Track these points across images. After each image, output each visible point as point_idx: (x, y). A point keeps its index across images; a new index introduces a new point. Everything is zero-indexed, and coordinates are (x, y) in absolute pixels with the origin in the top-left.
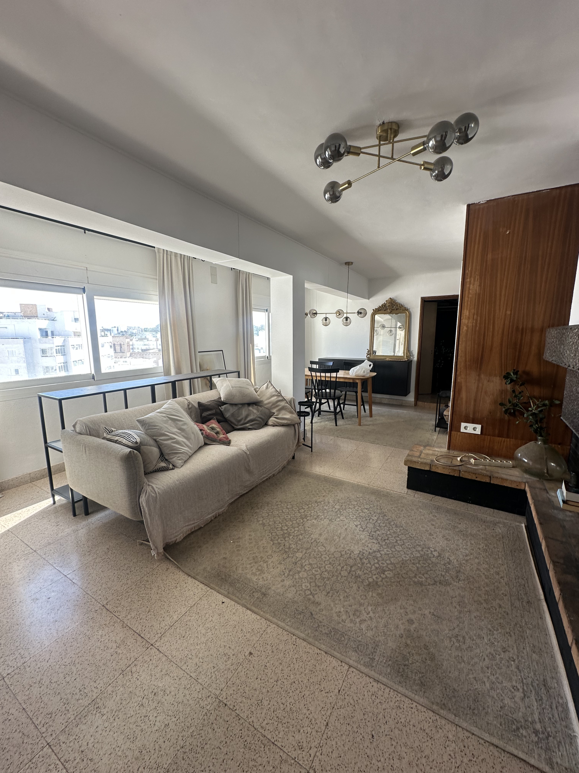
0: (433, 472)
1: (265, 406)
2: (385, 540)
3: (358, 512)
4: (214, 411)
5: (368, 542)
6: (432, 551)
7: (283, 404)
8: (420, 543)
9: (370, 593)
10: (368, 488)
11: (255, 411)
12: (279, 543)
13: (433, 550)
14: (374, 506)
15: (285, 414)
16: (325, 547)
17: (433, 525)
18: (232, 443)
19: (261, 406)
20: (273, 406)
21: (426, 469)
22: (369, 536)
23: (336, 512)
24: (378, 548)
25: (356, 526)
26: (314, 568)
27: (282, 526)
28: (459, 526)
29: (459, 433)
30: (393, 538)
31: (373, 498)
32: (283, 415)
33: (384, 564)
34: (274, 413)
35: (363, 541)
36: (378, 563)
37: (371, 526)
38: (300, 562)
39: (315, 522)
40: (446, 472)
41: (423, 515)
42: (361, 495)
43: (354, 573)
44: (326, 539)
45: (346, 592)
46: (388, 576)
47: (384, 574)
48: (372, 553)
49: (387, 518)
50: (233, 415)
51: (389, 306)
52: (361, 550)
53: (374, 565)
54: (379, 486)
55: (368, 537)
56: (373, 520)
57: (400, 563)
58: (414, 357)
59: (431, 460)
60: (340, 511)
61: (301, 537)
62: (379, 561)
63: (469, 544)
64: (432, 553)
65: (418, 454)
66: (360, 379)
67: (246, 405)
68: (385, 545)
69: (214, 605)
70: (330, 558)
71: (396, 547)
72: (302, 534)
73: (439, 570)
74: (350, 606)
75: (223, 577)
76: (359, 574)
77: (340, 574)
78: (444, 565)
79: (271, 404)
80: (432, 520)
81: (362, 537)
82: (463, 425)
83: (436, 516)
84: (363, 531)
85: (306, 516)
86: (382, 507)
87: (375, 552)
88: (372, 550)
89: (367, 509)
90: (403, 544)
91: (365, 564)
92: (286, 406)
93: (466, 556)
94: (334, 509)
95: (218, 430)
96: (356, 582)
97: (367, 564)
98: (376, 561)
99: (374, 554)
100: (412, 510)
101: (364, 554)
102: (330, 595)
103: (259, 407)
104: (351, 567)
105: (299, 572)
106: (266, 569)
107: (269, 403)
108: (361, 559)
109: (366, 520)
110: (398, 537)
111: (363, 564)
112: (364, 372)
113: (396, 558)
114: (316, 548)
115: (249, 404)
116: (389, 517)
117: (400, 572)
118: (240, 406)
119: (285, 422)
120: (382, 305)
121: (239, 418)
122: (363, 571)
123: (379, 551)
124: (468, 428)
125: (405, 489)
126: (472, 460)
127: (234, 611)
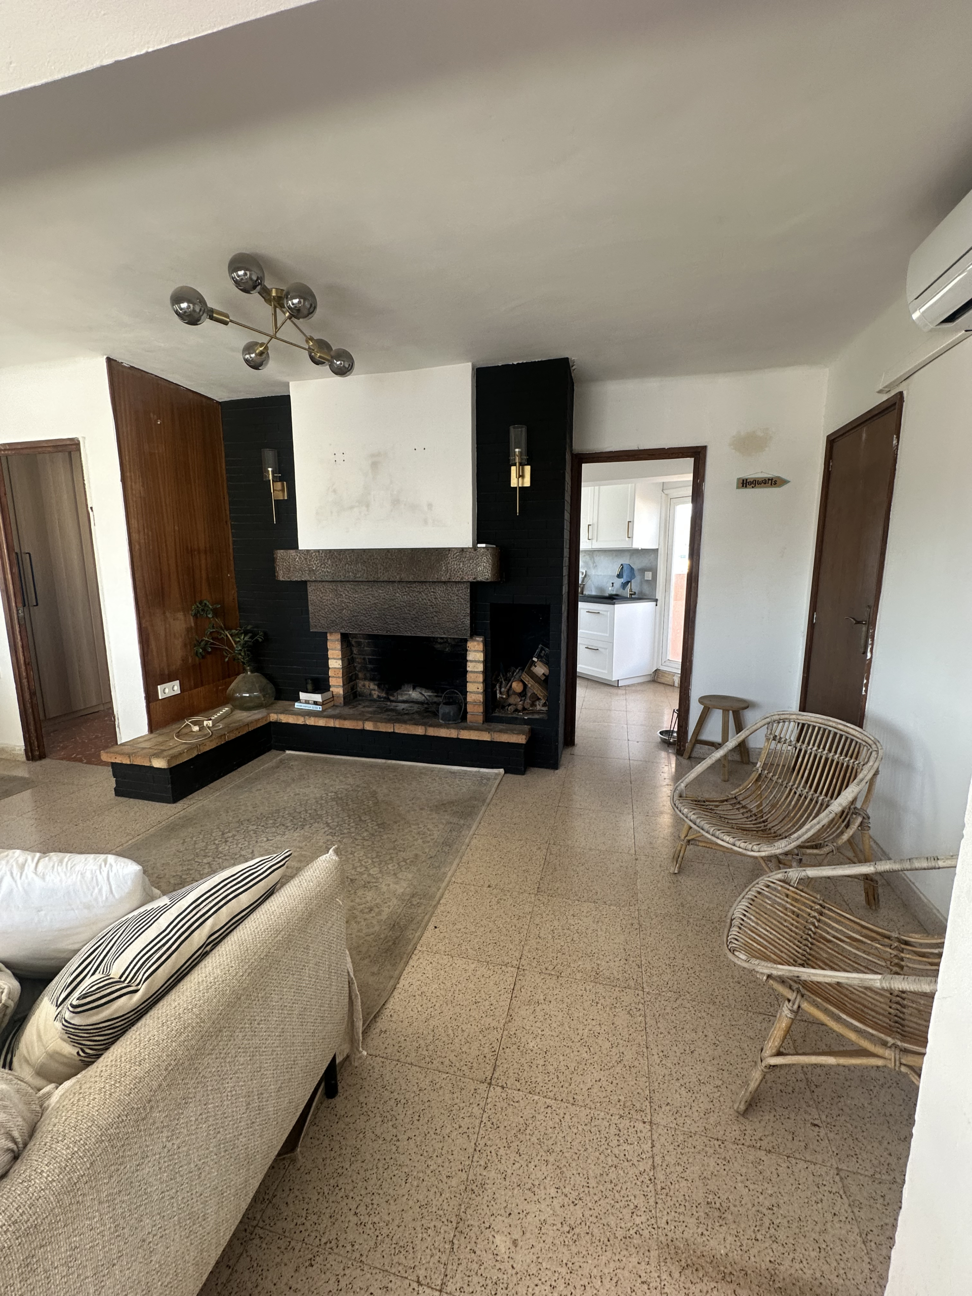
29: (158, 702)
82: (160, 688)
124: (167, 691)
125: (174, 805)
126: (205, 723)
127: (444, 914)
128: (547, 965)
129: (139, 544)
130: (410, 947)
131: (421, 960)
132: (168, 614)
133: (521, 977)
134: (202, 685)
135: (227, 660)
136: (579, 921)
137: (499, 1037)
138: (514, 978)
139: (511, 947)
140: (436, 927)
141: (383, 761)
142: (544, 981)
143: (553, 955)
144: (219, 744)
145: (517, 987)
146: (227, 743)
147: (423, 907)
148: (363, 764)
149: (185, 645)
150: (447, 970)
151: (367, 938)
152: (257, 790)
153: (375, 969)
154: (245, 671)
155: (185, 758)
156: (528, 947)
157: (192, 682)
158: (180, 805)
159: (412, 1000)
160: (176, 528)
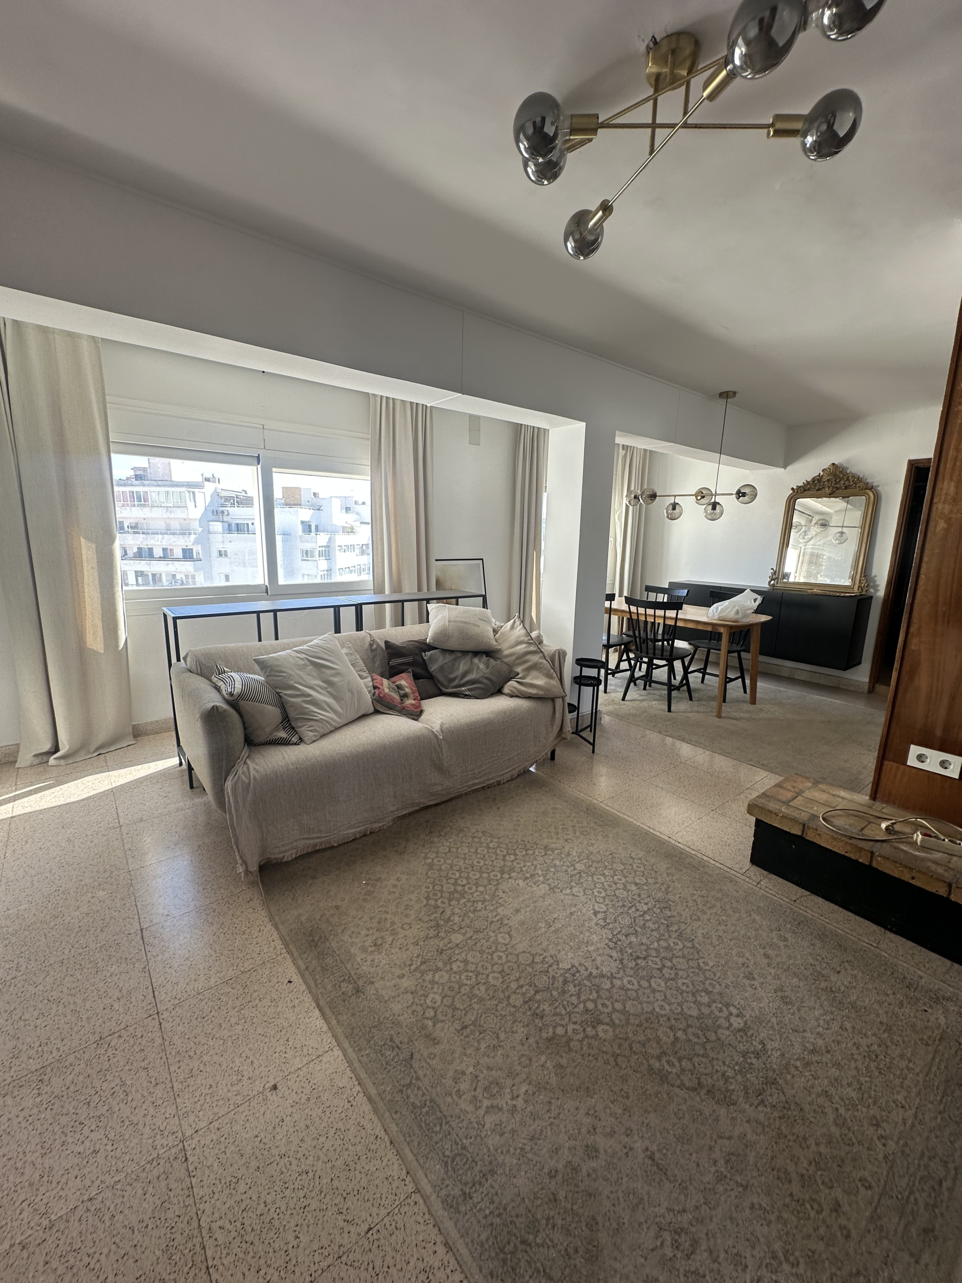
0: (808, 841)
1: (506, 660)
2: (638, 958)
3: (614, 887)
4: (410, 659)
5: (601, 951)
6: (731, 1014)
7: (535, 658)
8: (714, 987)
9: (543, 1058)
10: (664, 843)
11: (482, 666)
12: (437, 907)
13: (734, 1011)
14: (656, 883)
15: (536, 678)
16: (511, 936)
17: (767, 956)
18: (423, 717)
19: (496, 659)
20: (517, 662)
21: (792, 832)
22: (610, 940)
23: (572, 876)
24: (614, 971)
25: (596, 913)
26: (467, 971)
27: (460, 877)
28: (834, 978)
29: (902, 767)
30: (657, 960)
31: (663, 866)
32: (533, 678)
33: (607, 1007)
34: (518, 674)
35: (591, 948)
36: (594, 1001)
37: (627, 921)
38: (450, 952)
39: (522, 883)
40: (838, 848)
41: (755, 930)
42: (641, 854)
43: (536, 1005)
44: (522, 923)
45: (498, 1038)
46: (601, 1034)
47: (594, 1027)
48: (596, 977)
49: (669, 914)
50: (441, 668)
51: (828, 480)
52: (577, 965)
53: (584, 1002)
54: (690, 844)
55: (607, 941)
56: (638, 910)
57: (643, 1017)
58: (877, 590)
59: (813, 815)
60: (580, 877)
61: (480, 906)
62: (599, 997)
63: (835, 1026)
64: (727, 1019)
65: (789, 795)
66: (727, 625)
67: (470, 654)
68: (632, 968)
69: (275, 980)
70: (508, 961)
71: (653, 981)
72: (484, 901)
73: (724, 1063)
74: (488, 1068)
75: (316, 939)
76: (544, 1010)
77: (509, 997)
78: (744, 1055)
79: (514, 657)
80: (772, 945)
81: (595, 938)
82: (915, 750)
83: (785, 940)
84: (604, 927)
85: (512, 869)
86: (670, 890)
87: (602, 976)
88: (599, 972)
89: (636, 884)
90: (672, 979)
91: (567, 995)
92: (541, 663)
93: (813, 1052)
94: (572, 868)
95: (407, 690)
96: (527, 1026)
97: (571, 995)
98: (594, 995)
99: (597, 981)
100: (735, 910)
101: (578, 975)
102: (465, 1032)
103: (492, 661)
104: (537, 992)
105: (438, 969)
106: (387, 946)
107: (511, 655)
108: (565, 982)
109: (624, 906)
110: (671, 960)
111: (564, 992)
112: (737, 612)
113: (640, 1003)
114: (493, 934)
115: (476, 653)
116: (675, 914)
117: (630, 1035)
118: (459, 654)
119: (533, 691)
120: (814, 480)
121: (452, 676)
122: (556, 1008)
123: (612, 977)
124: (929, 761)
126: (921, 836)
127: (297, 1002)
130: (294, 949)
131: (272, 949)
133: (150, 1007)
138: (158, 1002)
140: (290, 982)
145: (150, 996)
150: (238, 961)
151: (343, 927)
153: (303, 918)
156: (156, 1044)
159: (248, 924)
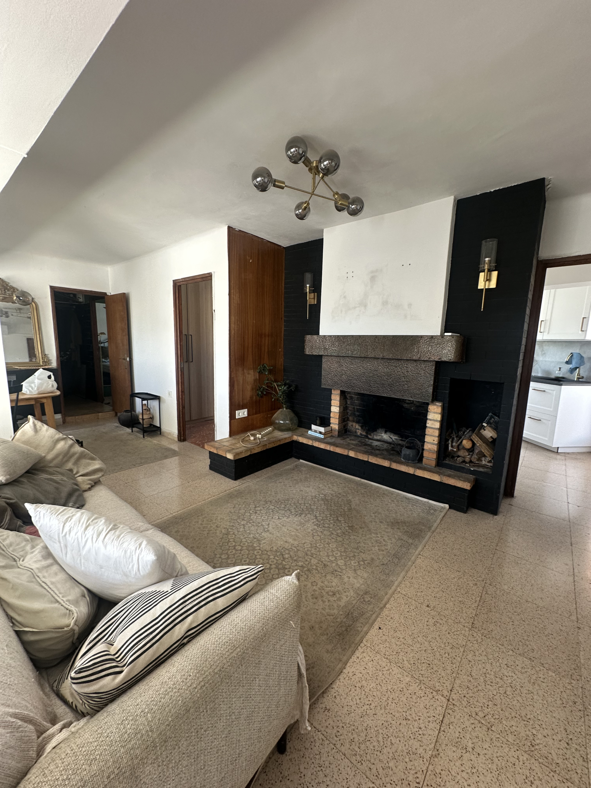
1: (54, 464)
2: (303, 510)
3: (259, 513)
5: (303, 518)
8: (309, 497)
13: (317, 495)
14: (253, 503)
17: (290, 486)
23: (253, 525)
24: (312, 516)
25: (280, 519)
29: (236, 420)
30: (302, 506)
31: (239, 500)
33: (330, 518)
37: (282, 512)
39: (264, 542)
41: (277, 486)
42: (230, 504)
44: (295, 540)
47: (341, 521)
49: (274, 502)
52: (313, 524)
53: (331, 523)
55: (297, 517)
56: (274, 508)
57: (330, 511)
69: (384, 638)
71: (313, 508)
75: (344, 629)
82: (237, 412)
84: (288, 517)
85: (251, 546)
87: (316, 518)
89: (256, 507)
90: (310, 504)
93: (325, 487)
98: (327, 521)
99: (319, 520)
101: (319, 524)
103: (52, 469)
108: (324, 527)
109: (272, 512)
110: (300, 503)
111: (329, 527)
113: (324, 511)
117: (339, 514)
122: (338, 529)
124: (240, 414)
125: (235, 482)
126: (258, 436)
127: (388, 618)
128: (477, 710)
129: (234, 330)
130: (358, 639)
131: (365, 654)
132: (245, 371)
133: (450, 712)
134: (259, 413)
135: (273, 400)
136: (513, 675)
137: (424, 769)
138: (444, 709)
139: (443, 674)
140: (380, 628)
141: (359, 479)
142: (473, 726)
143: (485, 701)
144: (263, 450)
145: (446, 721)
146: (267, 450)
147: (372, 606)
148: (345, 478)
149: (252, 389)
150: (385, 672)
151: (328, 617)
152: (279, 482)
153: (330, 647)
154: (282, 408)
155: (243, 456)
156: (459, 682)
157: (254, 411)
158: (237, 482)
159: (353, 690)
160: (254, 321)
